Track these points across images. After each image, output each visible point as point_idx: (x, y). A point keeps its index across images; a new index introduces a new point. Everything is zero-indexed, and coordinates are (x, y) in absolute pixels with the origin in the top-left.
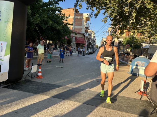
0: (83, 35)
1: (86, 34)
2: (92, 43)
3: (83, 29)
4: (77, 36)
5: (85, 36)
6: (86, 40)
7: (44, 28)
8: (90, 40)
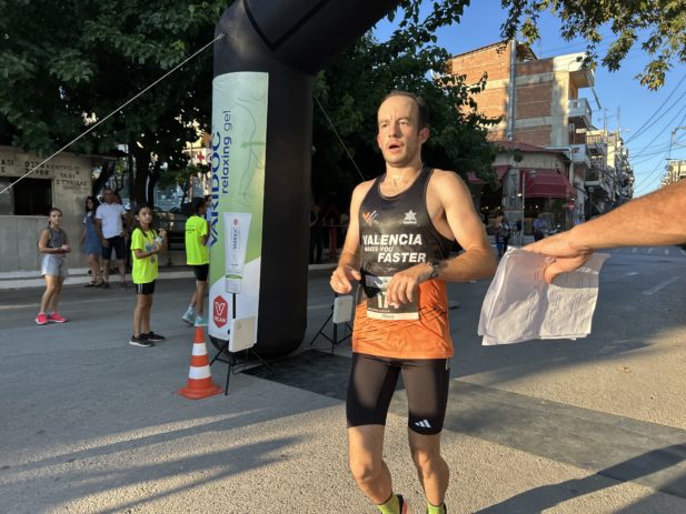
0: (561, 155)
1: (576, 151)
2: (608, 190)
3: (560, 130)
4: (528, 166)
5: (567, 163)
6: (578, 180)
8: (597, 179)
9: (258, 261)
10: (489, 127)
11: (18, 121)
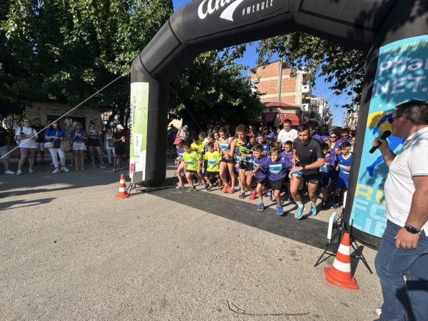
1: (304, 106)
3: (298, 98)
5: (300, 111)
7: (211, 107)
9: (145, 151)
10: (261, 97)
11: (69, 96)
